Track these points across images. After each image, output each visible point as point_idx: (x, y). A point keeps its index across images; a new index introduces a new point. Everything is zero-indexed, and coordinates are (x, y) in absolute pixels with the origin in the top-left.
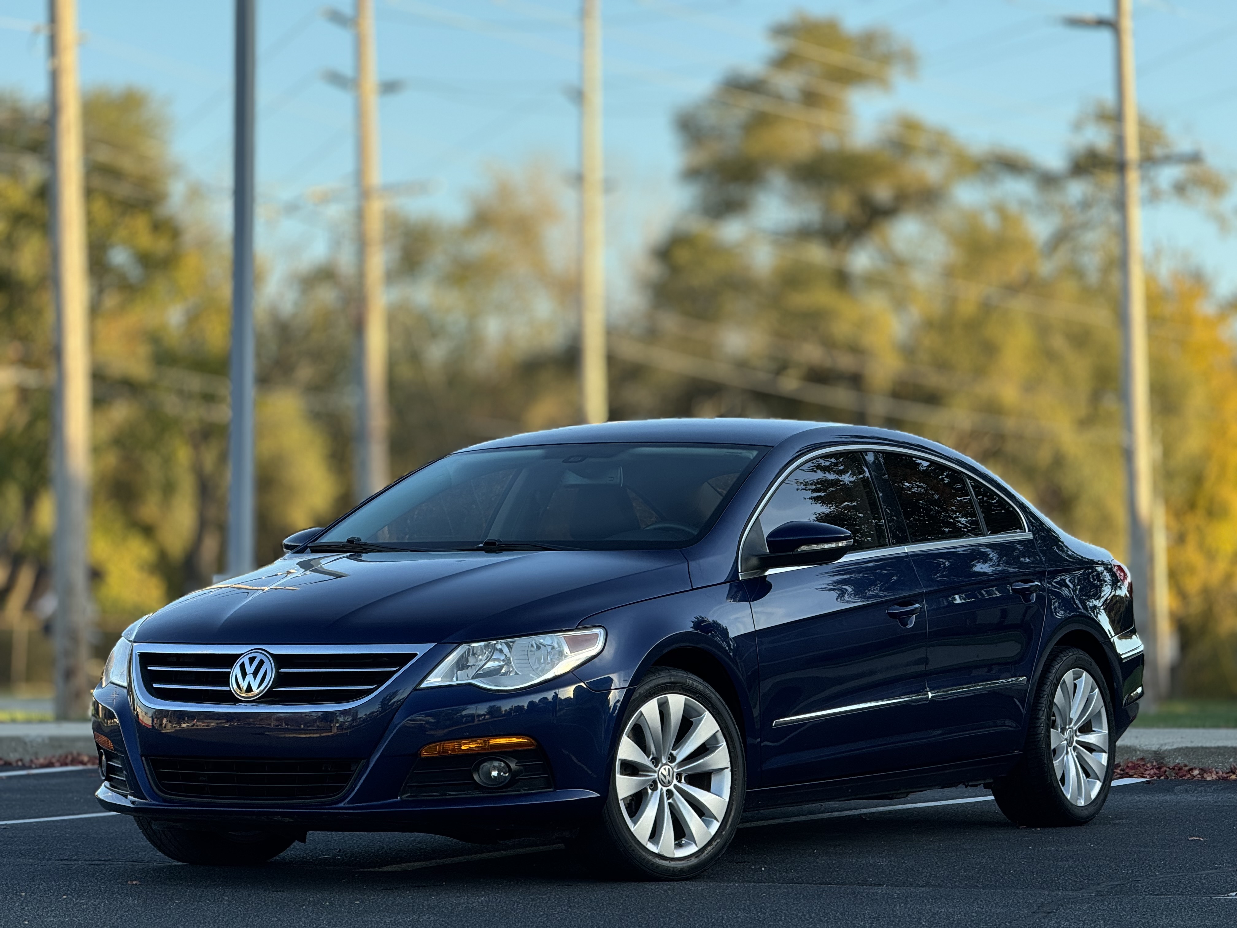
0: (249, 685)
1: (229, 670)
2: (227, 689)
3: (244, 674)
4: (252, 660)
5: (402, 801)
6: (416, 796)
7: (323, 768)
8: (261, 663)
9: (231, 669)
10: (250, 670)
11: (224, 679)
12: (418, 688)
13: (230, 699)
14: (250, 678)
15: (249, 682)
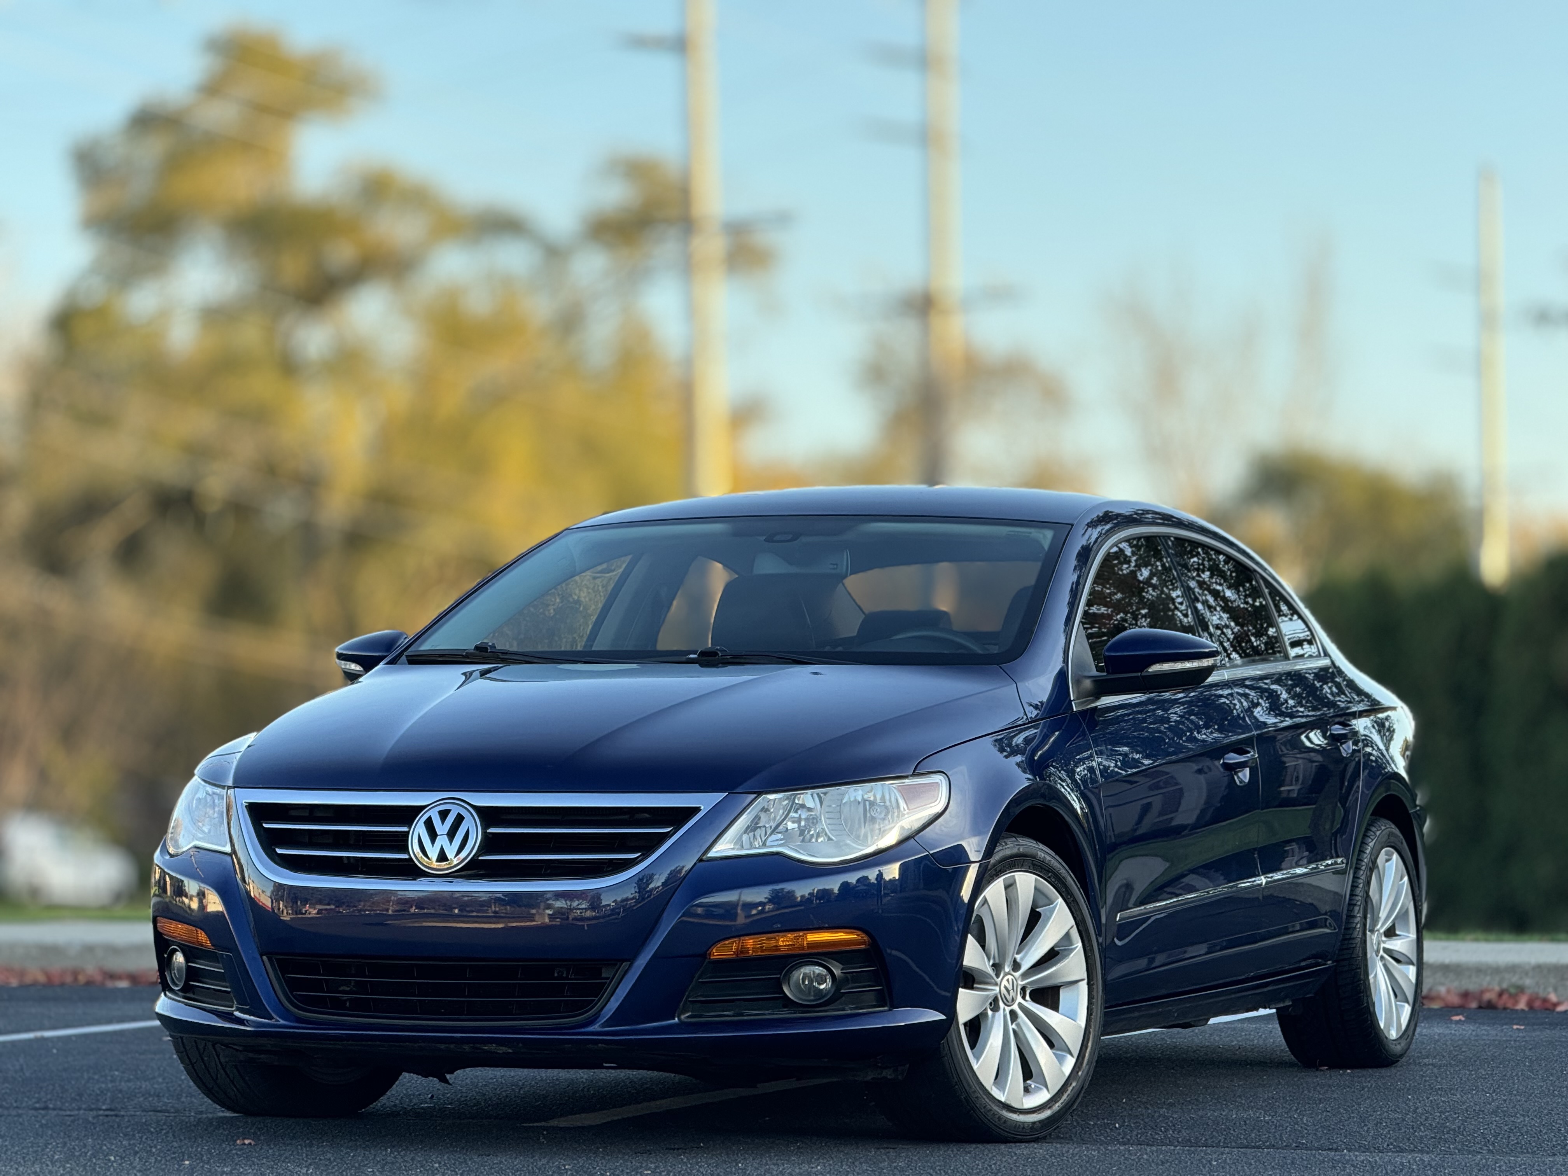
0: (442, 850)
1: (405, 829)
2: (406, 856)
3: (433, 835)
4: (444, 815)
5: (682, 1023)
6: (700, 1016)
7: (556, 975)
8: (460, 819)
9: (410, 828)
10: (442, 829)
11: (400, 842)
12: (704, 857)
13: (410, 870)
14: (442, 840)
15: (442, 846)
